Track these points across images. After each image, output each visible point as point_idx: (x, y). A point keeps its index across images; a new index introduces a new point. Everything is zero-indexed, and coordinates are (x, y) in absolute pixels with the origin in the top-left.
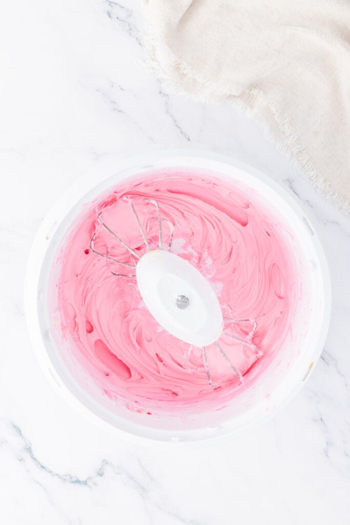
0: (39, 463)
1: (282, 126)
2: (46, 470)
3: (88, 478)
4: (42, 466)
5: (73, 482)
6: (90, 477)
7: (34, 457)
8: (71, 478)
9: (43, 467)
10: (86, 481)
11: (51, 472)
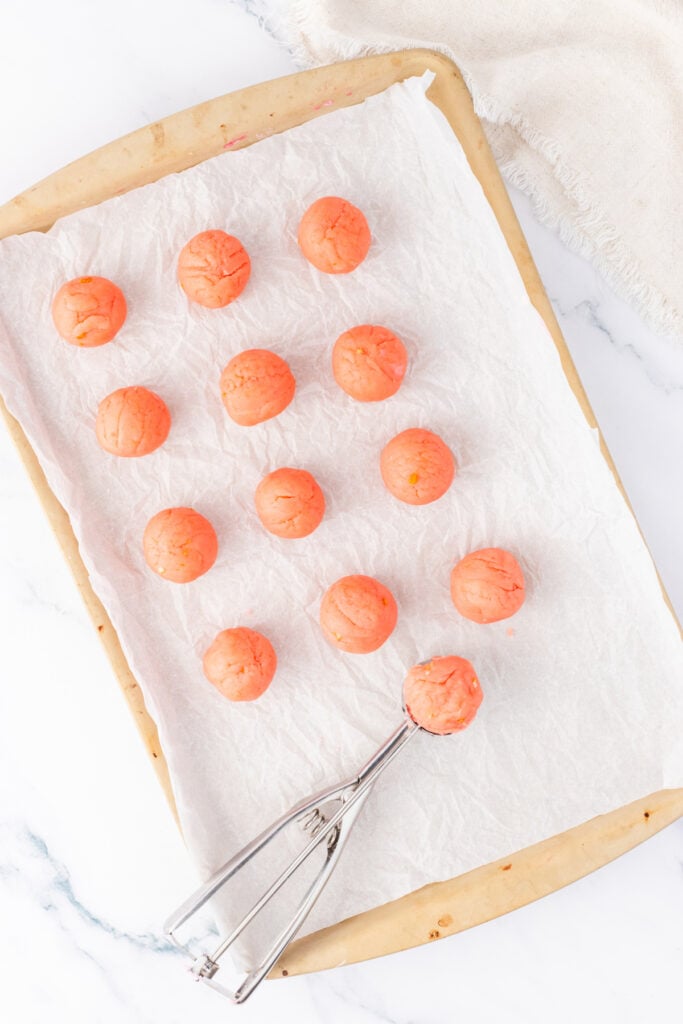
0: (87, 913)
1: (572, 189)
2: (101, 925)
3: (190, 941)
4: (94, 919)
5: (160, 949)
6: (195, 939)
7: (76, 899)
8: (156, 940)
9: (96, 921)
10: (187, 945)
11: (113, 929)
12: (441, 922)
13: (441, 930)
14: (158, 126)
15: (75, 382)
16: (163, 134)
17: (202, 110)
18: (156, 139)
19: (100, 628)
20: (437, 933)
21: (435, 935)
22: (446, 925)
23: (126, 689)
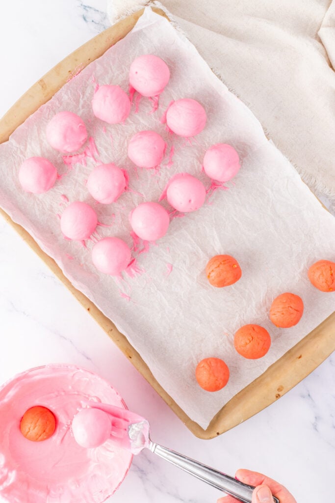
12: (279, 390)
13: (280, 393)
14: (41, 81)
15: (39, 200)
16: (45, 84)
17: (58, 68)
18: (42, 87)
19: (88, 309)
20: (279, 395)
21: (278, 396)
22: (281, 390)
23: (108, 332)
